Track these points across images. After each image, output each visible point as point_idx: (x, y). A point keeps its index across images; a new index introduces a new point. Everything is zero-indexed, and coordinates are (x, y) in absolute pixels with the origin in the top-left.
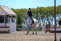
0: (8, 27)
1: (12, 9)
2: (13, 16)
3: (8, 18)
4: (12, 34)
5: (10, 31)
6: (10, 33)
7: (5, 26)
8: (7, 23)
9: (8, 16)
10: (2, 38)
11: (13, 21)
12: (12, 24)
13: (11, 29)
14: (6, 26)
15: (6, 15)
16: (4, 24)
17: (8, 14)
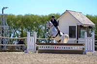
0: (82, 45)
1: (87, 16)
2: (90, 27)
3: (82, 31)
4: (89, 56)
5: (85, 50)
6: (85, 54)
7: (76, 43)
8: (80, 37)
9: (81, 27)
10: (73, 61)
11: (89, 35)
12: (88, 40)
13: (86, 47)
14: (79, 43)
16: (75, 39)
17: (81, 24)
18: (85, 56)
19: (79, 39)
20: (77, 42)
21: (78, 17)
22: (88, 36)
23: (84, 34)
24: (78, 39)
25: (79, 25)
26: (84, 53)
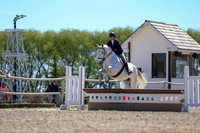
0: (178, 92)
1: (190, 33)
2: (195, 55)
3: (179, 63)
4: (194, 115)
5: (185, 104)
6: (186, 111)
7: (167, 88)
8: (174, 77)
9: (177, 54)
10: (161, 126)
11: (194, 72)
12: (191, 82)
13: (188, 96)
14: (172, 89)
15: (170, 52)
16: (165, 81)
17: (176, 50)
18: (186, 115)
19: (172, 79)
20: (170, 85)
21: (171, 35)
22: (191, 74)
23: (182, 70)
24: (170, 80)
25: (172, 50)
26: (183, 109)
